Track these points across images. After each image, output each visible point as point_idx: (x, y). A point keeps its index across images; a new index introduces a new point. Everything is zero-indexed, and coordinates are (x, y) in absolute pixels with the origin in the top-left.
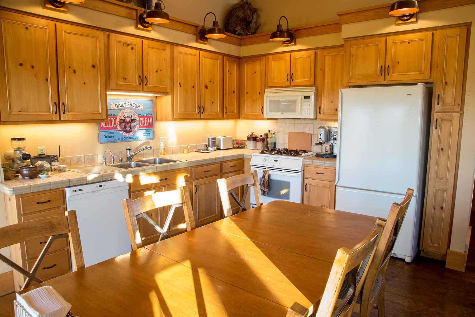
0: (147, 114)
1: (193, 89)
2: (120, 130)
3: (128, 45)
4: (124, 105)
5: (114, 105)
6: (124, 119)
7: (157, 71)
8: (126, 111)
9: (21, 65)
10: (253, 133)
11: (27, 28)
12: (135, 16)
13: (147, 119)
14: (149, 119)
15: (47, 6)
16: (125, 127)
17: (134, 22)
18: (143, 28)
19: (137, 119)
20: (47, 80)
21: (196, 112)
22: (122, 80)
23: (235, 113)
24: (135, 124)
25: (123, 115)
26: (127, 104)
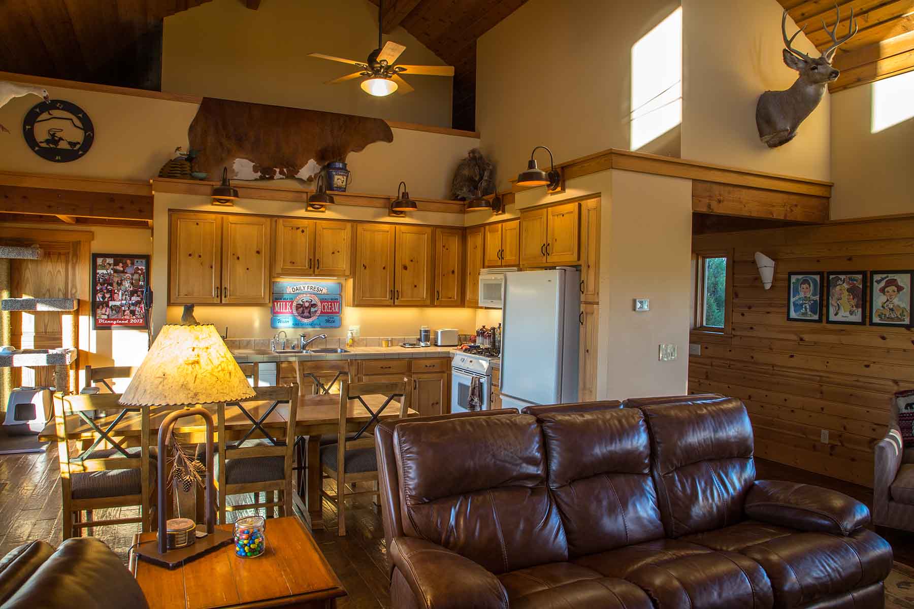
0: (332, 299)
1: (384, 271)
2: (297, 315)
3: (298, 228)
4: (302, 288)
5: (291, 289)
6: (302, 303)
7: (333, 253)
8: (305, 295)
9: (190, 255)
10: (484, 327)
11: (197, 224)
12: (306, 198)
13: (331, 305)
14: (334, 304)
15: (214, 203)
16: (303, 312)
17: (305, 204)
18: (313, 209)
19: (319, 304)
20: (212, 267)
21: (388, 297)
22: (289, 264)
23: (454, 298)
24: (316, 309)
25: (302, 299)
26: (306, 288)
